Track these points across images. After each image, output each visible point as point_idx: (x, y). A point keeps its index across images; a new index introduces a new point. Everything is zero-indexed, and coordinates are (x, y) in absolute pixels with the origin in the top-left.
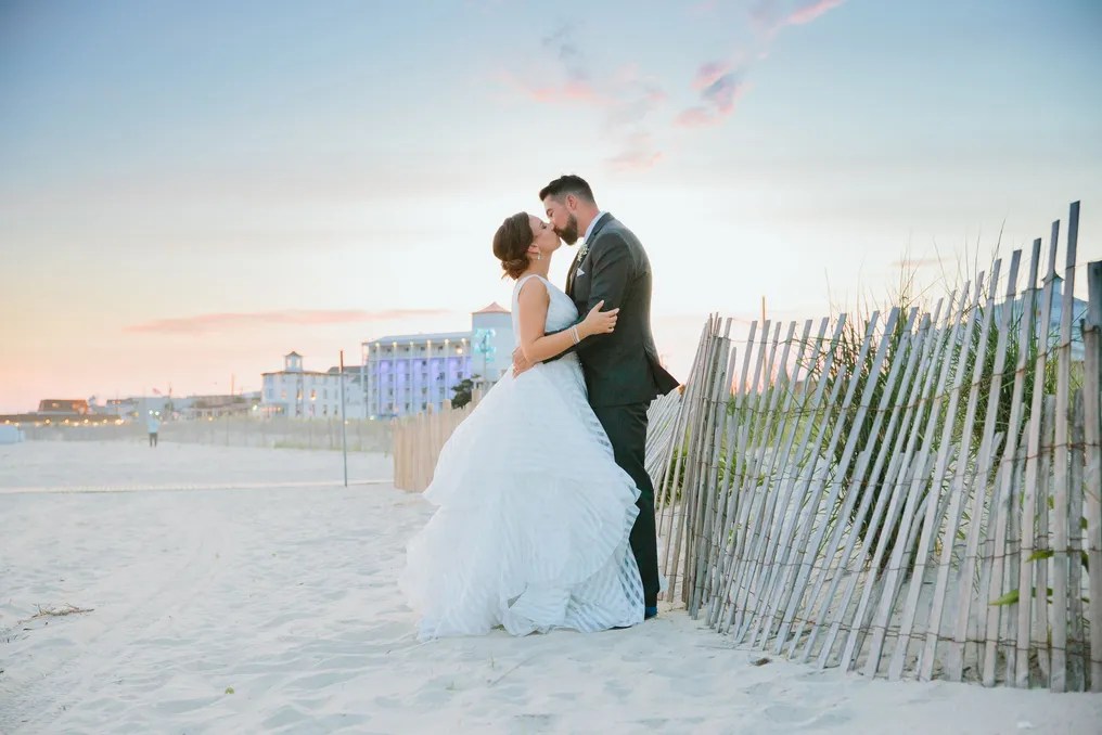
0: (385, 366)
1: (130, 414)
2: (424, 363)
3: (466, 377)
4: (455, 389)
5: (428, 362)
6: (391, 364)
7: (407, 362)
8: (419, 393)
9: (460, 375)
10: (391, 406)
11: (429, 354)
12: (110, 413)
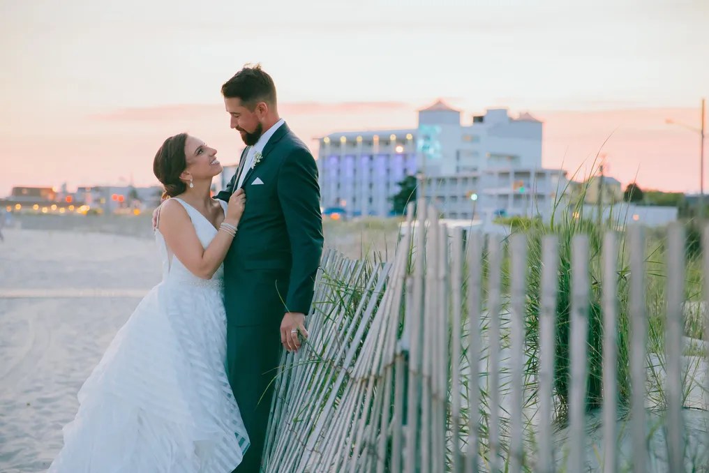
0: (334, 161)
1: (97, 201)
2: (371, 158)
3: (411, 173)
4: (400, 184)
5: (375, 157)
6: (339, 158)
7: (354, 157)
8: (365, 188)
9: (405, 171)
10: (338, 200)
11: (376, 149)
12: (79, 199)
